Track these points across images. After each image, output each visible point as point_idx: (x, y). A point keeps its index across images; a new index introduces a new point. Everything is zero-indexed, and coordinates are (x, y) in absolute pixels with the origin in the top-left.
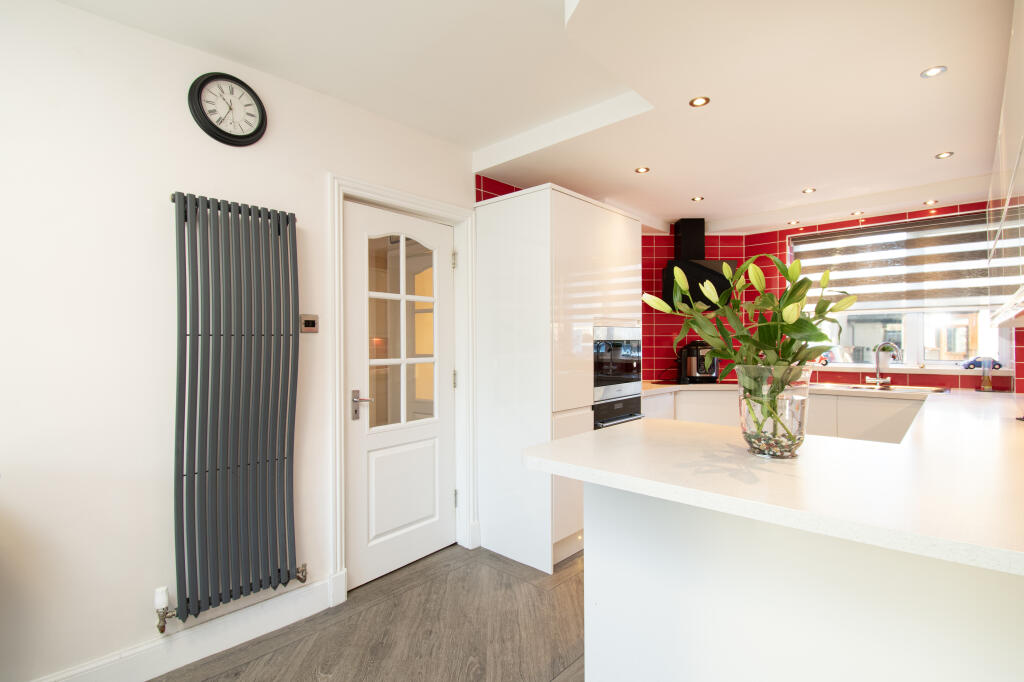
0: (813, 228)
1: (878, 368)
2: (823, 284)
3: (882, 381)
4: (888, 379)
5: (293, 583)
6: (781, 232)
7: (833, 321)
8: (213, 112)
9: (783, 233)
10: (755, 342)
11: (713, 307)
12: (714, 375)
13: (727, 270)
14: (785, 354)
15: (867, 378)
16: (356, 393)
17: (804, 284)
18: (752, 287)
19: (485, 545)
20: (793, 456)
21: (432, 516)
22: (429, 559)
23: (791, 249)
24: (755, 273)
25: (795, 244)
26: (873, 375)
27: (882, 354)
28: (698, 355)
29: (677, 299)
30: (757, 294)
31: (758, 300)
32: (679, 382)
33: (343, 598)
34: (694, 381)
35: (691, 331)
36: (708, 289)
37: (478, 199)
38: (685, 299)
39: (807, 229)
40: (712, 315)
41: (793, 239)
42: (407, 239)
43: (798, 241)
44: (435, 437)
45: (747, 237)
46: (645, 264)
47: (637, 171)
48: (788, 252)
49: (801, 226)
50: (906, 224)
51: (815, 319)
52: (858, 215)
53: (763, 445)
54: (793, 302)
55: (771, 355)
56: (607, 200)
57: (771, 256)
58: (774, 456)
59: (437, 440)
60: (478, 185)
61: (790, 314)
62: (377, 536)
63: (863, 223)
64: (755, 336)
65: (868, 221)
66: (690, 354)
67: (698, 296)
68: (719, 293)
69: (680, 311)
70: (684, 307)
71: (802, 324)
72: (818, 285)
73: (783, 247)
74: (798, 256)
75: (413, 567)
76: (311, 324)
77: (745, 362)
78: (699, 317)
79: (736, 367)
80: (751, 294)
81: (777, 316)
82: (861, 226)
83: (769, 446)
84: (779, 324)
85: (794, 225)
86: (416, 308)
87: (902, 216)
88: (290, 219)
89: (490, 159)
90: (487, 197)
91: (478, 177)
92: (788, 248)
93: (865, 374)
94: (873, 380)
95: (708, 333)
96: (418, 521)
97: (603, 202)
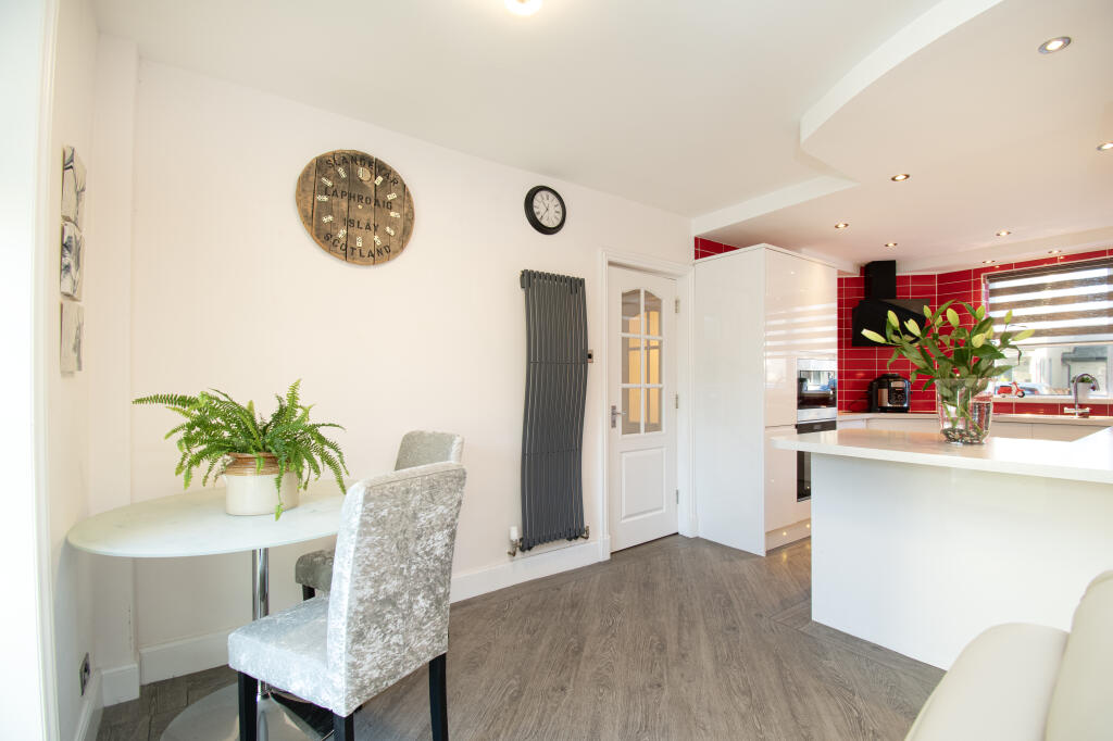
0: (1009, 266)
1: (1076, 399)
2: (1006, 320)
3: (1081, 411)
4: (1088, 409)
5: (580, 540)
6: (975, 270)
7: (1014, 347)
8: (538, 213)
9: (978, 272)
10: (952, 362)
11: (917, 339)
12: (906, 405)
13: (927, 311)
14: (975, 371)
15: (1066, 409)
16: (614, 408)
17: (990, 321)
18: (949, 323)
19: (701, 536)
20: (980, 444)
21: (661, 508)
22: (660, 542)
23: (987, 287)
24: (952, 316)
25: (991, 282)
26: (1071, 406)
27: (1080, 385)
28: (889, 387)
29: (889, 333)
30: (953, 328)
31: (953, 334)
32: (869, 411)
33: (608, 557)
34: (885, 410)
35: (901, 356)
36: (912, 326)
37: (696, 258)
38: (896, 333)
39: (1002, 267)
40: (917, 344)
41: (989, 277)
42: (646, 292)
43: (993, 279)
44: (662, 447)
45: (940, 276)
46: (840, 303)
47: (837, 227)
48: (983, 289)
49: (997, 265)
50: (1107, 261)
51: (999, 347)
52: (1055, 253)
53: (957, 435)
54: (980, 333)
55: (964, 370)
56: (804, 250)
57: (964, 304)
58: (966, 443)
59: (665, 449)
60: (696, 246)
61: (978, 340)
62: (626, 517)
63: (1061, 260)
64: (952, 358)
65: (1067, 258)
66: (882, 386)
67: (905, 331)
68: (921, 328)
69: (893, 342)
70: (895, 338)
71: (987, 349)
72: (1001, 321)
73: (978, 285)
74: (993, 293)
75: (649, 545)
76: (590, 356)
77: (943, 377)
78: (907, 346)
79: (936, 381)
80: (947, 329)
81: (967, 343)
82: (1059, 264)
83: (962, 436)
84: (969, 348)
85: (989, 263)
86: (631, 345)
87: (1103, 253)
88: (581, 282)
89: (707, 226)
90: (704, 255)
91: (696, 239)
92: (983, 285)
93: (1063, 405)
94: (1072, 411)
95: (914, 356)
96: (651, 511)
97: (800, 252)
